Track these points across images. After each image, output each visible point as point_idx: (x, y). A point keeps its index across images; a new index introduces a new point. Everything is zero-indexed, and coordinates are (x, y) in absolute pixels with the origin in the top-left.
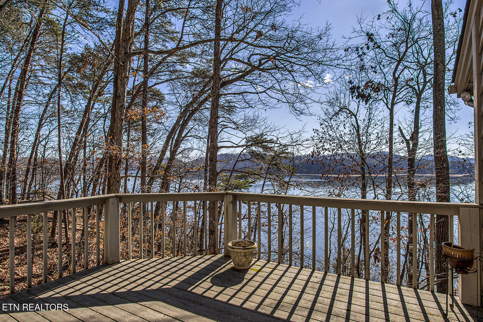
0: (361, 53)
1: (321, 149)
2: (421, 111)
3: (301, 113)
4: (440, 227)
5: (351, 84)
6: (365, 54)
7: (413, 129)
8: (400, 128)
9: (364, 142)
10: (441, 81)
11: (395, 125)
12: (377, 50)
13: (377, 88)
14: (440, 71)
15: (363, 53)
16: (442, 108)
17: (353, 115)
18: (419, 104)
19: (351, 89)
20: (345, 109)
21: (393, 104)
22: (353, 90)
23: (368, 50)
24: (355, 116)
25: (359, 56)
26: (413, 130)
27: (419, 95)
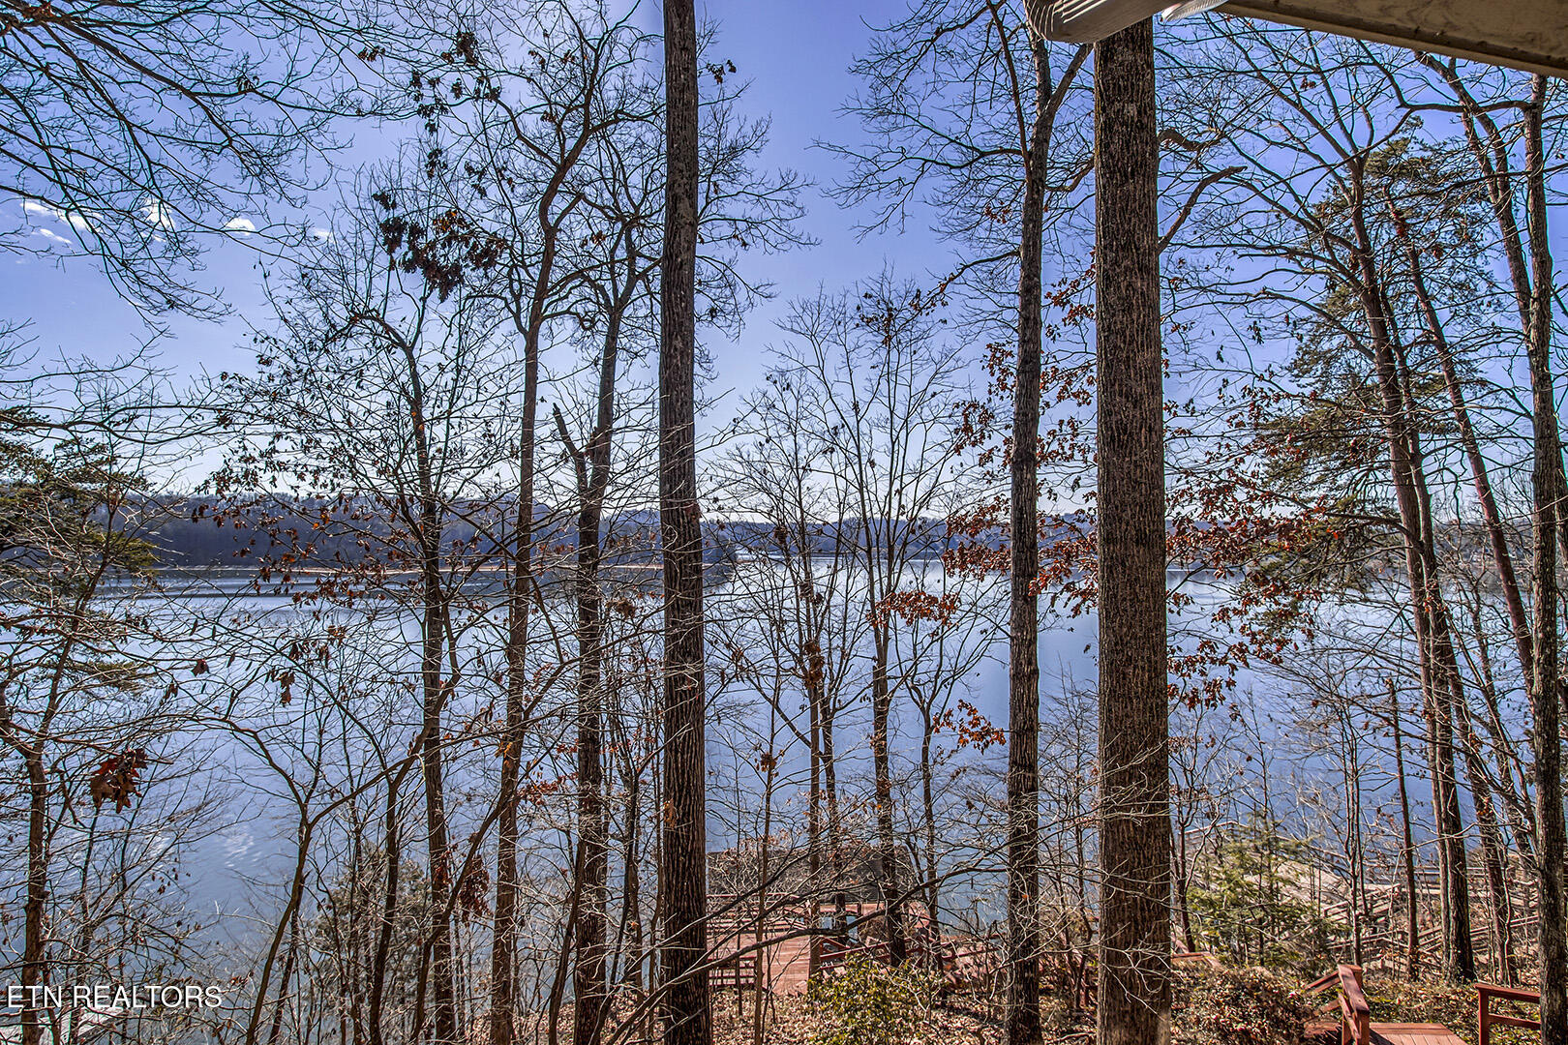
0: (428, 101)
1: (262, 465)
2: (620, 366)
3: (172, 304)
4: (677, 752)
5: (387, 208)
6: (443, 109)
7: (595, 419)
8: (557, 411)
9: (439, 451)
10: (685, 256)
11: (542, 400)
12: (489, 105)
13: (486, 252)
14: (682, 221)
15: (438, 100)
16: (686, 345)
17: (402, 344)
18: (614, 339)
19: (386, 227)
20: (372, 318)
21: (537, 318)
22: (393, 232)
23: (457, 97)
24: (409, 351)
25: (425, 111)
26: (595, 424)
27: (615, 311)
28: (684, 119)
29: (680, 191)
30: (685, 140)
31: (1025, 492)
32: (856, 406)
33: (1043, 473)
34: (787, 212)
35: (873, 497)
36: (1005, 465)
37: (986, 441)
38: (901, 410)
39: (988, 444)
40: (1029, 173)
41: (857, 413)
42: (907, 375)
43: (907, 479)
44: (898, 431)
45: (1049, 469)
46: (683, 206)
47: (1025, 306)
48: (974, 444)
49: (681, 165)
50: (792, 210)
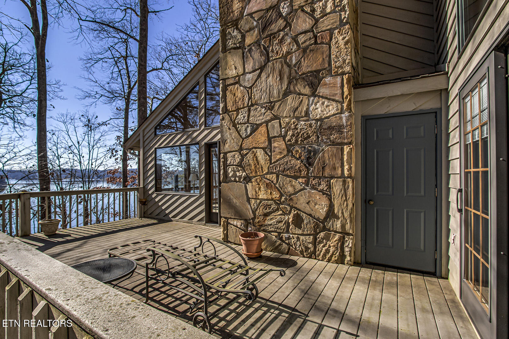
28: (43, 82)
29: (42, 99)
30: (43, 87)
31: (125, 165)
32: (78, 143)
33: (128, 162)
34: (57, 90)
35: (83, 165)
36: (120, 160)
37: (117, 156)
38: (92, 144)
39: (117, 157)
40: (126, 103)
41: (79, 144)
42: (93, 135)
43: (93, 161)
44: (91, 149)
45: (130, 161)
46: (43, 103)
47: (125, 129)
48: (114, 157)
49: (43, 93)
50: (59, 90)
